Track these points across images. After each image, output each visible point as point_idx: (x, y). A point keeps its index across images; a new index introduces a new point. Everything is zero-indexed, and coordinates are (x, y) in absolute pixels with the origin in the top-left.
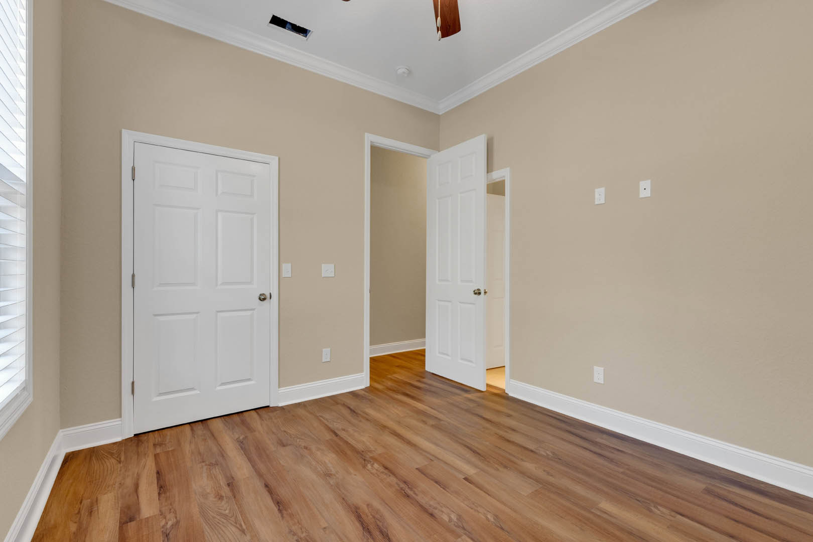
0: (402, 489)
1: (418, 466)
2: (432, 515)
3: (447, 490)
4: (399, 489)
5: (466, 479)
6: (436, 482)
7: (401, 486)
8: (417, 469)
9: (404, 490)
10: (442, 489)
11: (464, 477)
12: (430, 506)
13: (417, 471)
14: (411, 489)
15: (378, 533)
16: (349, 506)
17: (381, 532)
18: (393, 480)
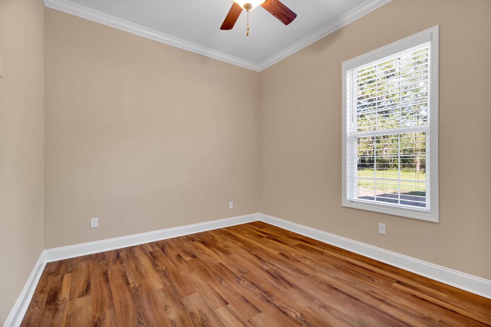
0: (270, 297)
1: (261, 314)
2: (252, 283)
3: (242, 296)
4: (272, 297)
5: (227, 303)
6: (248, 301)
7: (270, 298)
8: (261, 312)
9: (268, 296)
10: (245, 297)
11: (228, 305)
12: (253, 288)
13: (261, 310)
14: (264, 296)
15: (276, 277)
16: (296, 287)
17: (275, 277)
18: (278, 304)
